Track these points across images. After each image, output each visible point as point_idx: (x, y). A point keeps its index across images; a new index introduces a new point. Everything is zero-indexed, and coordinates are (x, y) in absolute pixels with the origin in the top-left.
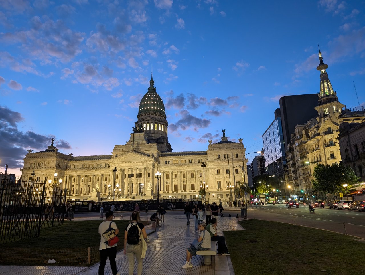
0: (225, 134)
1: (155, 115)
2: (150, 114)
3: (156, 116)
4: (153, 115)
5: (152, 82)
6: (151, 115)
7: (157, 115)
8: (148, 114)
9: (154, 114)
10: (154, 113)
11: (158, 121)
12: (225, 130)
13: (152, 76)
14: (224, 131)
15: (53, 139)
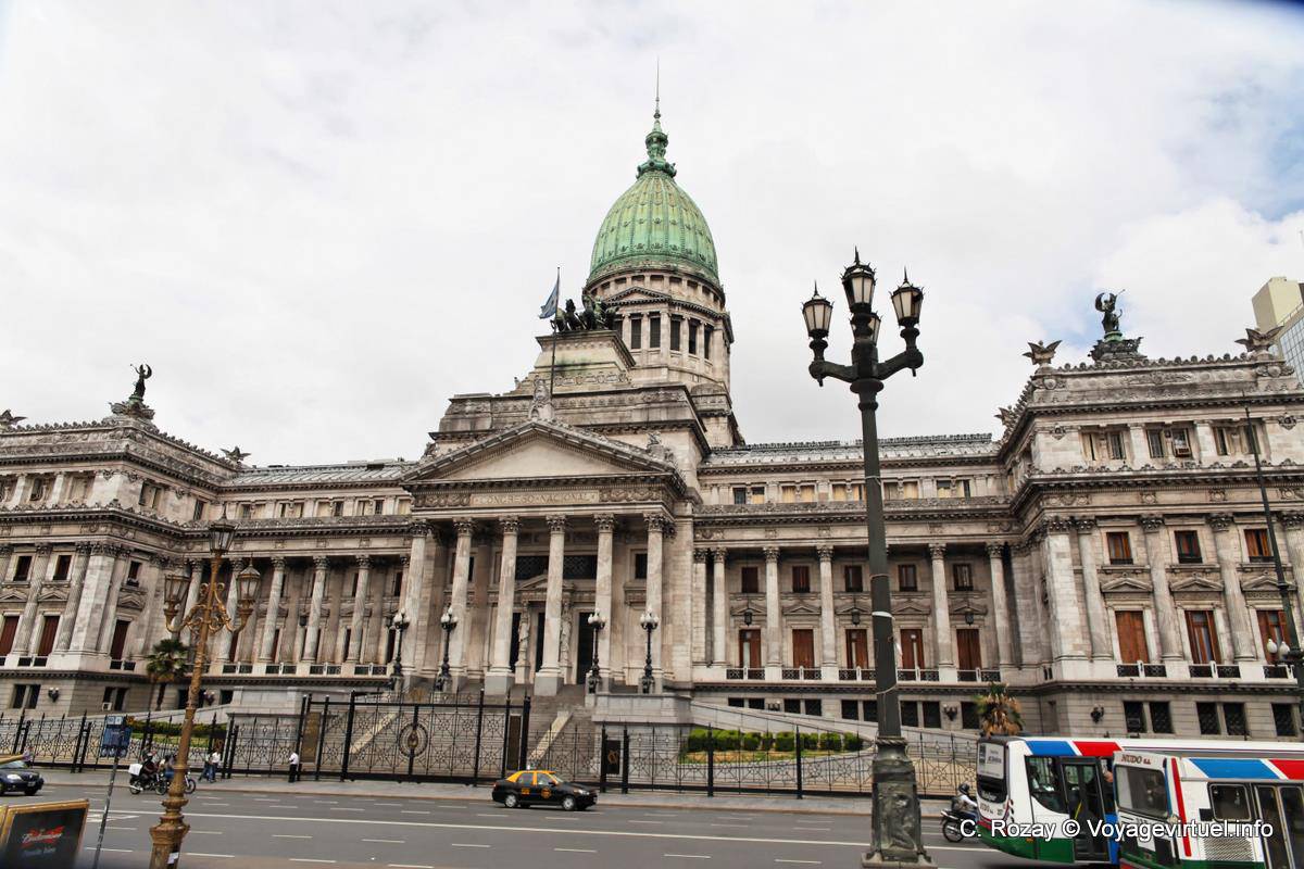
0: (1115, 323)
1: (672, 280)
2: (648, 275)
3: (675, 288)
4: (662, 278)
5: (658, 141)
6: (653, 278)
7: (678, 281)
8: (637, 272)
10: (668, 271)
12: (1113, 298)
13: (657, 116)
15: (145, 368)
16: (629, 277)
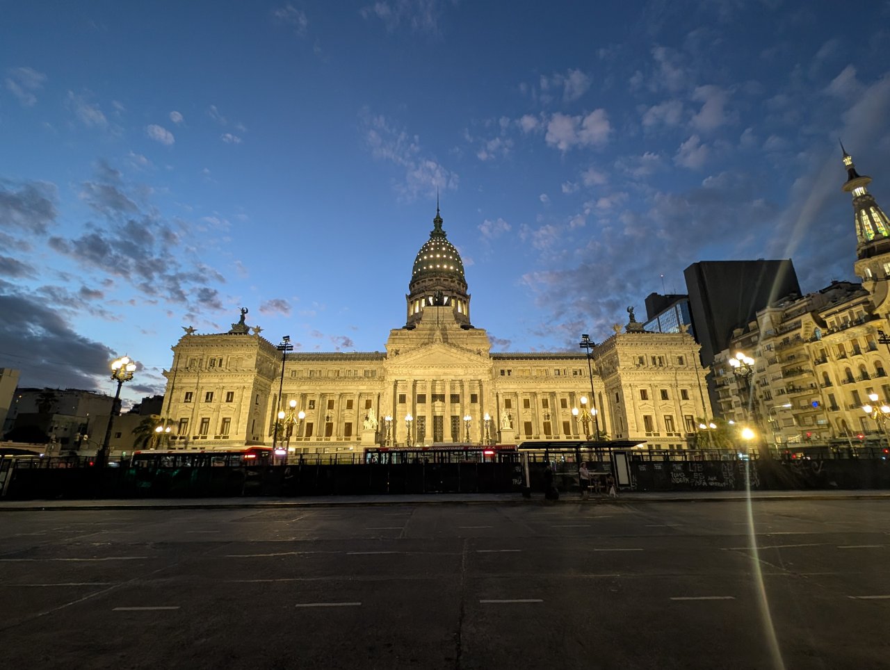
1: (452, 281)
2: (442, 279)
3: (452, 284)
4: (447, 280)
5: (438, 222)
6: (444, 280)
7: (453, 282)
8: (438, 278)
9: (450, 280)
11: (457, 293)
13: (438, 210)
14: (630, 310)
15: (245, 309)
16: (434, 279)
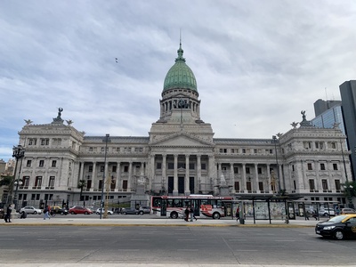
1: (189, 92)
2: (183, 90)
4: (186, 91)
5: (181, 52)
10: (188, 89)
13: (180, 44)
14: (303, 113)
16: (178, 90)
